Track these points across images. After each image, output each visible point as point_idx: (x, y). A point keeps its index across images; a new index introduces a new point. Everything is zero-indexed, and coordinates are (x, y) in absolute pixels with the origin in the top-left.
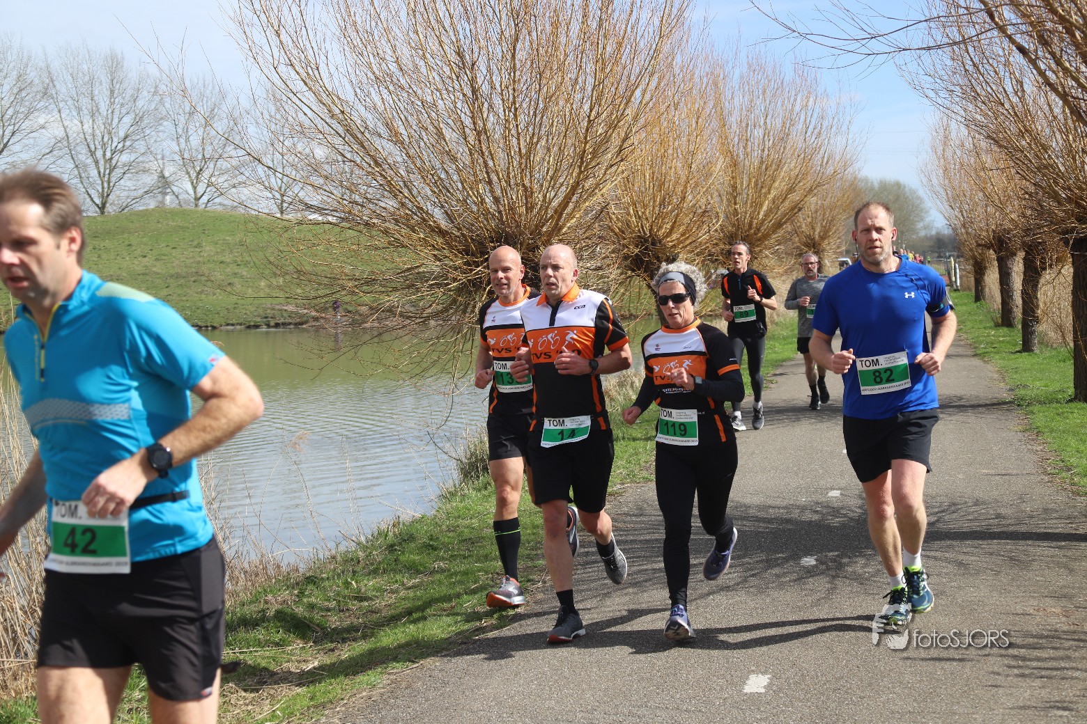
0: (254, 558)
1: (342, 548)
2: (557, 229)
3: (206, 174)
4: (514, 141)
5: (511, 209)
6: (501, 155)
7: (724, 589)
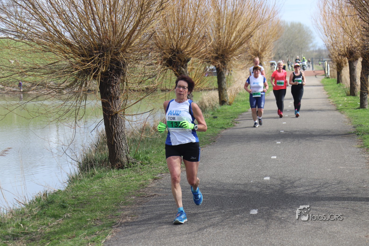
1: (16, 207)
2: (129, 44)
5: (105, 33)
7: (213, 225)
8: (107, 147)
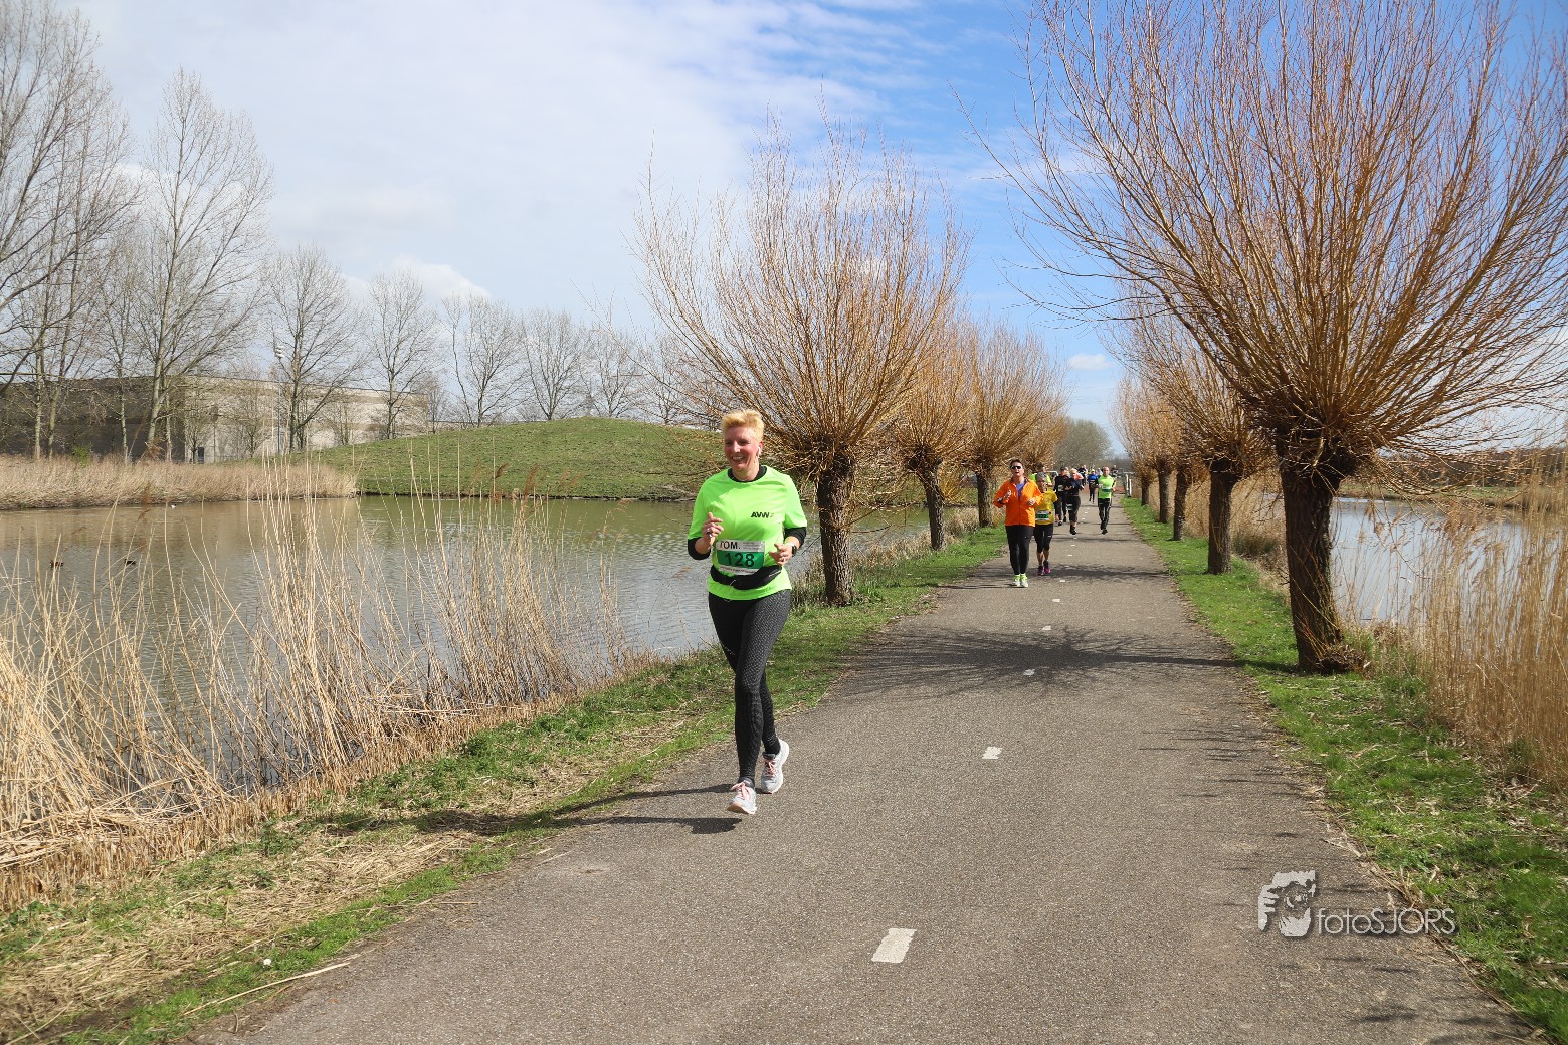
0: (642, 651)
1: (701, 648)
2: (860, 434)
3: (618, 396)
4: (833, 372)
5: (828, 419)
6: (823, 384)
7: (970, 688)
8: (823, 575)
